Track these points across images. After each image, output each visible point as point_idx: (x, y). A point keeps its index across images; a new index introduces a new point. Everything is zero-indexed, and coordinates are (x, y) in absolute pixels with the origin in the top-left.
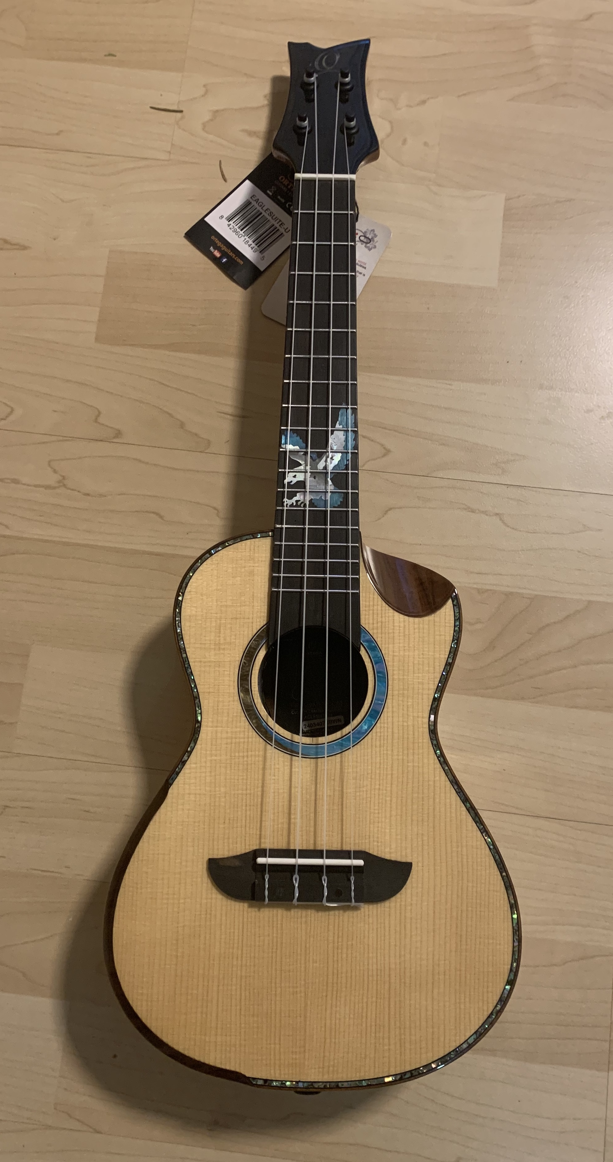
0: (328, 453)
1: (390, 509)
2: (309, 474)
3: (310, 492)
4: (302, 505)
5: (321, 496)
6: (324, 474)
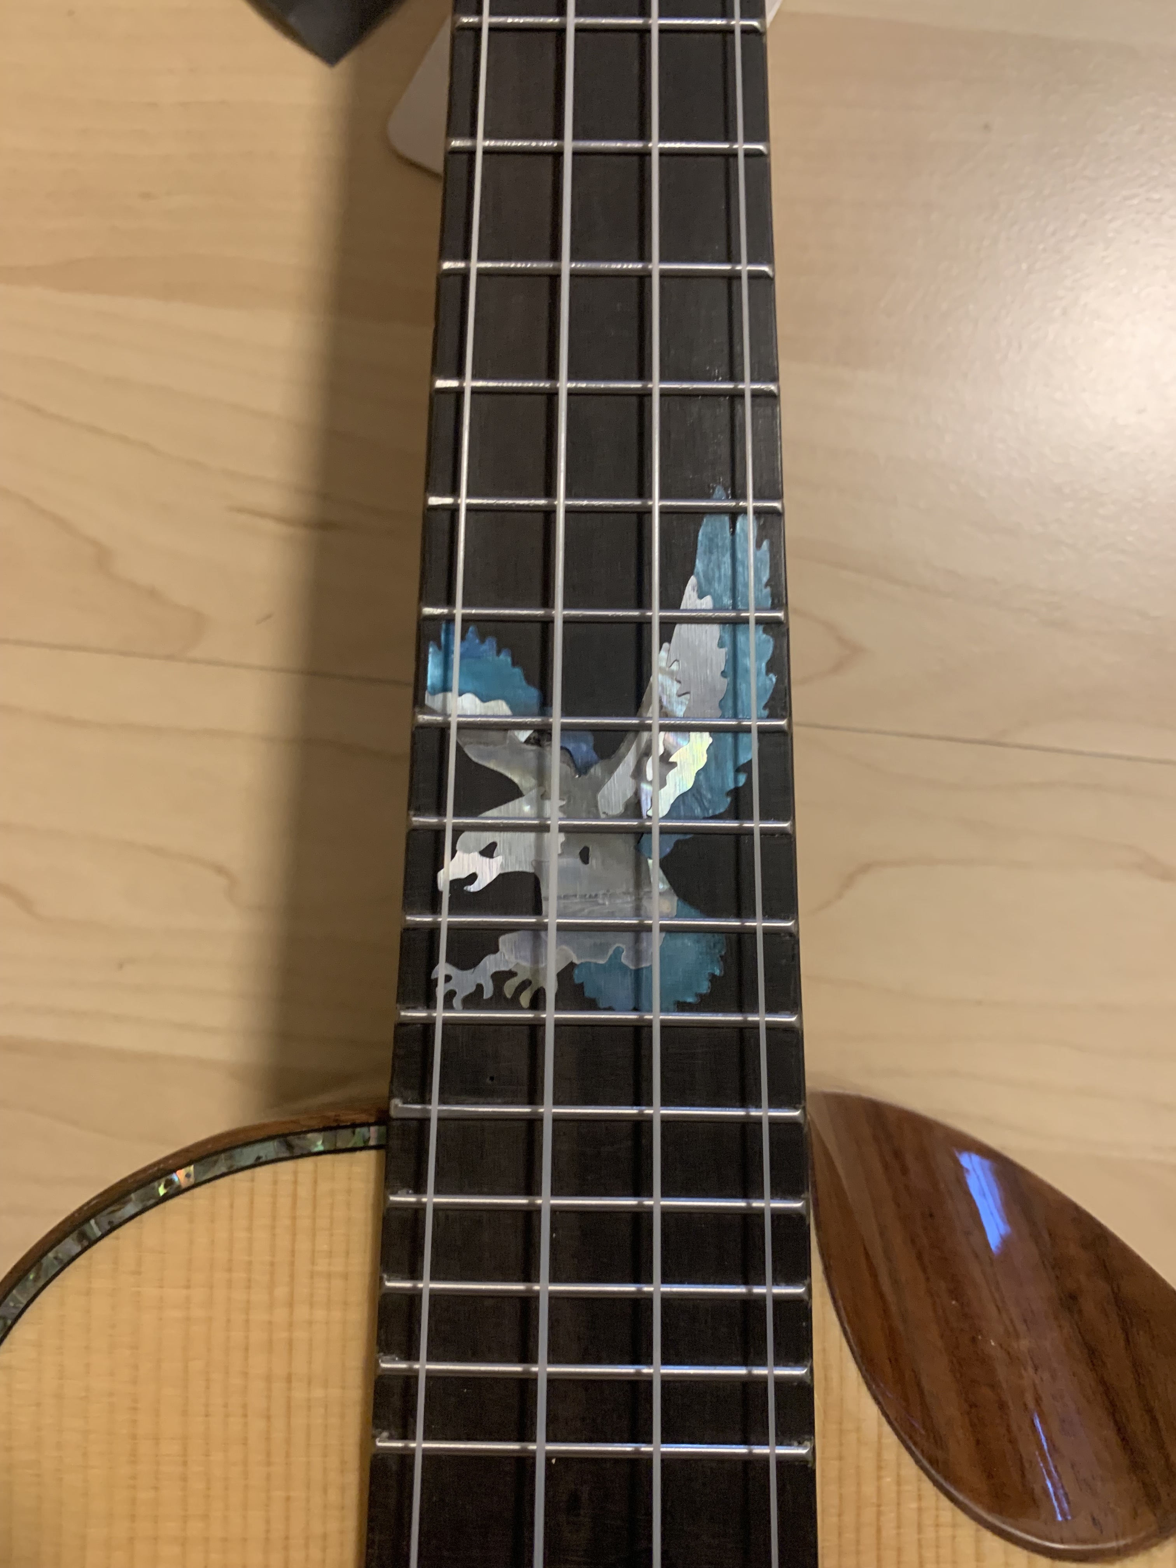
0: (645, 735)
1: (866, 868)
2: (555, 840)
3: (561, 928)
4: (525, 999)
5: (618, 953)
6: (631, 839)
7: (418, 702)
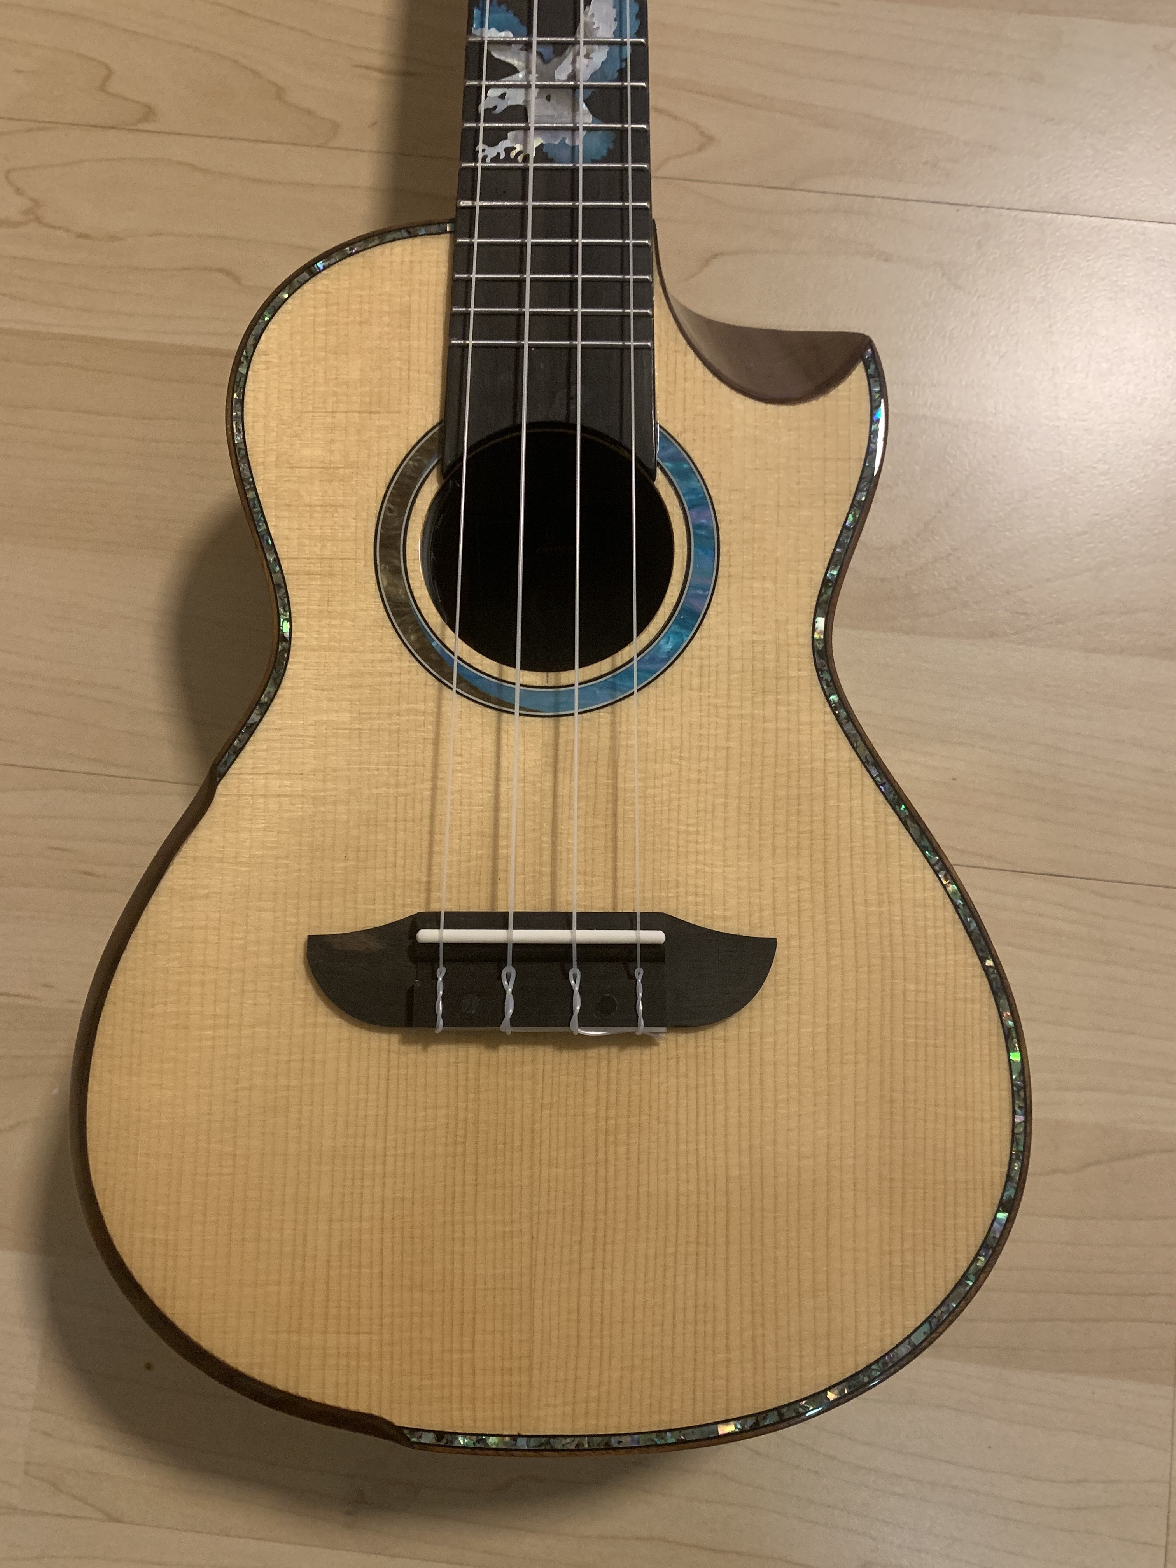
0: (577, 46)
1: (716, 256)
2: (534, 92)
3: (536, 129)
4: (520, 158)
5: (564, 139)
6: (570, 91)
7: (469, 32)
